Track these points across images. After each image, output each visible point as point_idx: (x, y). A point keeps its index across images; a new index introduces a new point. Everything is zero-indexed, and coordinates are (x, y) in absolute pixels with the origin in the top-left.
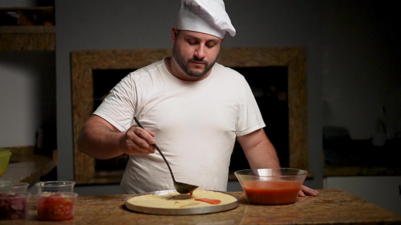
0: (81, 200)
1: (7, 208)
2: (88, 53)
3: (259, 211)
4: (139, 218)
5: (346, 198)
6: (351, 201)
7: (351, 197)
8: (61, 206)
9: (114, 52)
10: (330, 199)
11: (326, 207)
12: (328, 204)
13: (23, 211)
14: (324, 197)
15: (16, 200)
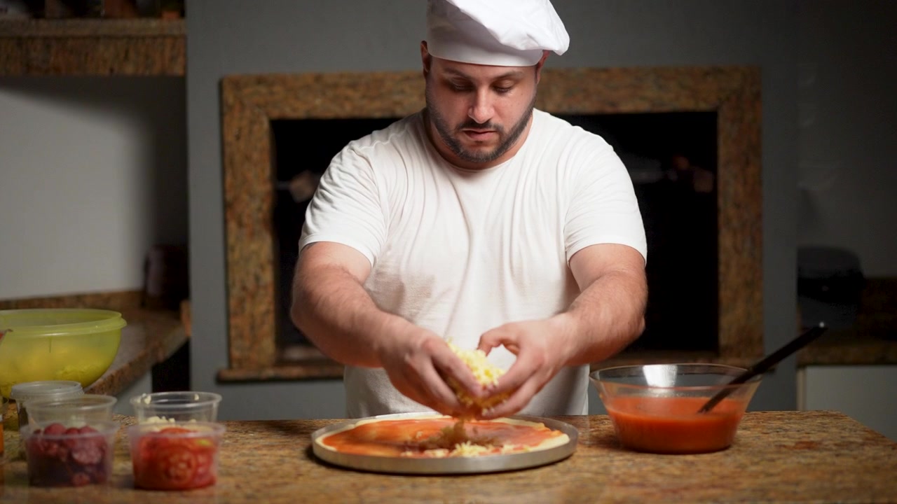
0: (236, 434)
1: (64, 459)
2: (260, 81)
3: (645, 469)
4: (366, 486)
5: (849, 437)
6: (863, 445)
7: (863, 433)
8: (186, 456)
9: (318, 78)
10: (812, 439)
11: (803, 461)
12: (809, 453)
13: (101, 467)
14: (798, 431)
15: (84, 440)
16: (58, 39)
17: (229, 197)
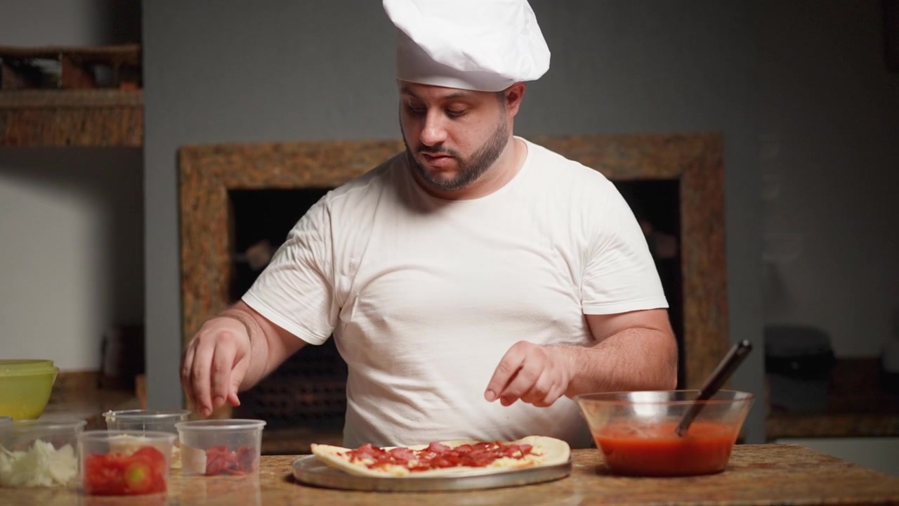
2: (218, 150)
5: (805, 460)
7: (819, 457)
9: (277, 148)
10: (766, 462)
11: (754, 475)
12: (761, 471)
14: (753, 457)
16: (15, 110)
17: (186, 267)
